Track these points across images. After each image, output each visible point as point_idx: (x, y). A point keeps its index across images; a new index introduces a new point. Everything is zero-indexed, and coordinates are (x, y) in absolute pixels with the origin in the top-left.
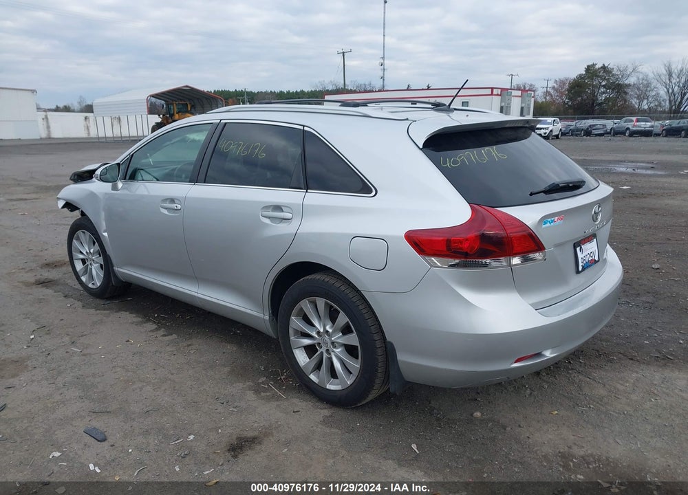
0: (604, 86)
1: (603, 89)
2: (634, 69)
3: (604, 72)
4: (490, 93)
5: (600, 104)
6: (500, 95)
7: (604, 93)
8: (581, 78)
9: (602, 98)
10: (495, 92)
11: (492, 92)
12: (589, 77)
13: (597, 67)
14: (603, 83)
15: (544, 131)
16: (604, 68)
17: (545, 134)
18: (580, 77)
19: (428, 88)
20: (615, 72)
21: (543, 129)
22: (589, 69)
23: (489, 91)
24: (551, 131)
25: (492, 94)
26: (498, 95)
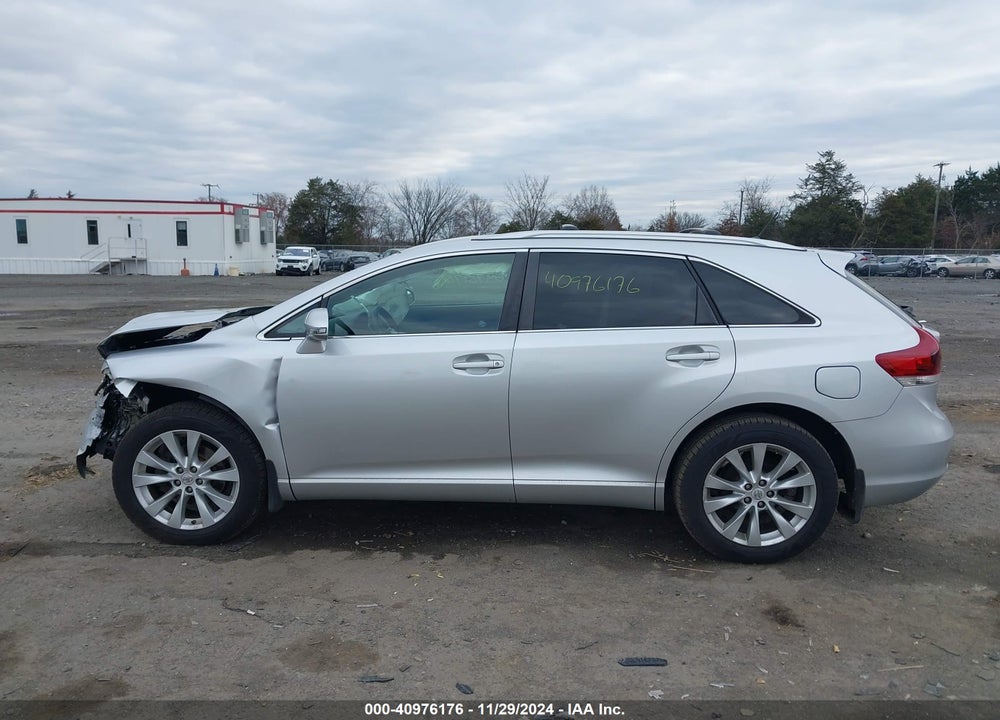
0: (335, 208)
1: (333, 212)
2: (367, 189)
3: (333, 189)
4: (220, 211)
5: (333, 231)
6: (233, 214)
7: (335, 216)
8: (305, 196)
9: (333, 223)
10: (227, 209)
11: (222, 209)
12: (314, 195)
13: (323, 182)
14: (333, 204)
15: (303, 264)
16: (331, 183)
17: (304, 268)
18: (302, 194)
19: (70, 197)
20: (346, 191)
21: (301, 261)
22: (313, 183)
23: (217, 208)
24: (311, 264)
25: (222, 212)
26: (230, 213)
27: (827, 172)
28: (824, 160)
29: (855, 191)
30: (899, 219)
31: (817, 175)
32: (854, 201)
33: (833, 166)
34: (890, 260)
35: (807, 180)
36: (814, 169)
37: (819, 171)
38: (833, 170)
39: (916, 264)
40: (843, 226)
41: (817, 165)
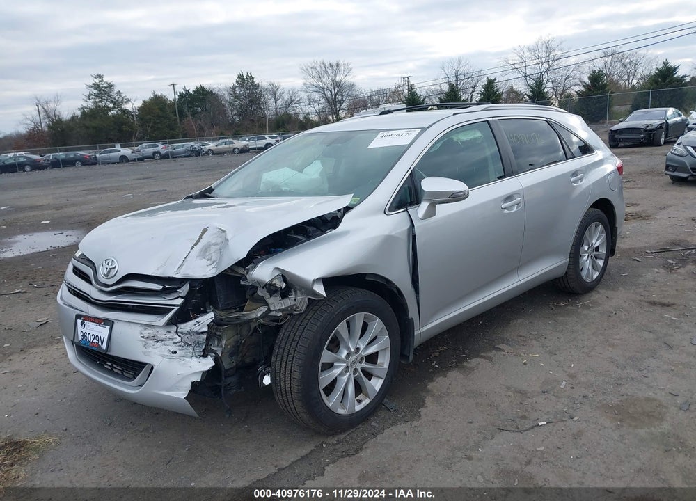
27: (102, 90)
28: (97, 81)
29: (126, 102)
30: (158, 121)
31: (95, 92)
32: (126, 109)
33: (106, 85)
34: (178, 147)
35: (89, 96)
36: (92, 87)
37: (96, 89)
38: (106, 88)
39: (195, 148)
40: (124, 128)
41: (93, 84)
